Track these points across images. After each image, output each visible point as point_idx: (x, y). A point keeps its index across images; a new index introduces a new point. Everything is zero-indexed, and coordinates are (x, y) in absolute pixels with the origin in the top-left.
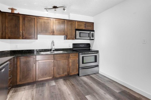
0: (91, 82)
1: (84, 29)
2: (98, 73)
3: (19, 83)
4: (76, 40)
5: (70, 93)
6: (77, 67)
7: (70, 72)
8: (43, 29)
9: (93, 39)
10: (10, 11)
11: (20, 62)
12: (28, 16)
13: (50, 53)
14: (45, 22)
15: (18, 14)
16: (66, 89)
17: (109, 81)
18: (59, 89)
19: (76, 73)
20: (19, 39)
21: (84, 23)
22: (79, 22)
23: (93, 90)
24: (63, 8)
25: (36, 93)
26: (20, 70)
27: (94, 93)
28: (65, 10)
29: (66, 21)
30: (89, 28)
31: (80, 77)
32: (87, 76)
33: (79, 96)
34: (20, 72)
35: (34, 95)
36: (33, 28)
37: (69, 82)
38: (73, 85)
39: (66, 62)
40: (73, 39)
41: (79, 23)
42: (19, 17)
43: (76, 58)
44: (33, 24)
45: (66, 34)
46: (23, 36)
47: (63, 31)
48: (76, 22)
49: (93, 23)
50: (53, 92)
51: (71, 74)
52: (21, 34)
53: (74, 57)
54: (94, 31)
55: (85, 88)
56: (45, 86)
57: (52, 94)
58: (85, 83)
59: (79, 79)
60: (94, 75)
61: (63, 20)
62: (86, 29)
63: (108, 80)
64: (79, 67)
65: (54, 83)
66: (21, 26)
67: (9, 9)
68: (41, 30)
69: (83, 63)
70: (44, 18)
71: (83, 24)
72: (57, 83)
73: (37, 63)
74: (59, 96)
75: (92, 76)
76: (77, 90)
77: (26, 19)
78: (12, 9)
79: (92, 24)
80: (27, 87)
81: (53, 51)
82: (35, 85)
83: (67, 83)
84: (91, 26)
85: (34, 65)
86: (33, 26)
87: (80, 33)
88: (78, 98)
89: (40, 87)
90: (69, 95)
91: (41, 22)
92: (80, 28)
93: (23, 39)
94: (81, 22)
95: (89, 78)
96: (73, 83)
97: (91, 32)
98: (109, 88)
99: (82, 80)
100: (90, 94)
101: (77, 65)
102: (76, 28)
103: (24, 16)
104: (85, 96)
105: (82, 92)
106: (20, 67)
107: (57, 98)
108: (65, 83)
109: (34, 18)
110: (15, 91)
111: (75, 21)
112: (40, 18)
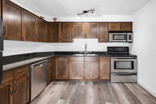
0: (121, 91)
1: (119, 30)
2: (137, 83)
3: (57, 78)
4: (109, 43)
5: (92, 95)
6: (109, 72)
7: (100, 76)
8: (76, 33)
9: (132, 42)
10: (53, 21)
11: (58, 61)
12: (65, 23)
13: (83, 55)
14: (78, 27)
15: (59, 22)
16: (91, 91)
17: (145, 95)
18: (85, 90)
19: (107, 78)
20: (59, 42)
21: (119, 23)
22: (113, 23)
23: (118, 99)
24: (92, 11)
25: (66, 88)
26: (58, 68)
27: (117, 102)
28: (94, 14)
29: (98, 24)
30: (126, 29)
31: (112, 84)
32: (120, 84)
33: (99, 101)
34: (58, 70)
35: (64, 90)
36: (69, 33)
37: (98, 86)
38: (99, 89)
39: (96, 65)
40: (106, 42)
41: (113, 25)
42: (58, 25)
43: (107, 62)
44: (69, 30)
45: (98, 36)
46: (61, 40)
47: (95, 35)
48: (109, 24)
49: (132, 22)
50: (78, 91)
51: (102, 79)
52: (60, 38)
53: (104, 60)
54: (132, 32)
55: (110, 95)
56: (76, 84)
57: (78, 92)
58: (114, 90)
59: (109, 85)
60: (130, 84)
61: (95, 23)
62: (121, 30)
63: (145, 93)
64: (110, 73)
65: (84, 84)
66: (60, 32)
67: (53, 19)
68: (75, 35)
69: (115, 68)
70: (77, 23)
71: (118, 25)
72: (86, 84)
73: (70, 63)
74: (82, 95)
75: (126, 84)
76: (101, 95)
77: (64, 25)
78: (55, 19)
79: (130, 23)
80: (62, 82)
81: (87, 53)
82: (69, 82)
83: (95, 86)
84: (128, 27)
85: (68, 65)
86: (69, 31)
87: (114, 35)
88: (98, 102)
89: (71, 85)
90: (91, 97)
91: (75, 27)
92: (115, 29)
93: (61, 42)
94: (115, 23)
95: (121, 86)
96: (101, 88)
97: (128, 34)
98: (139, 102)
99: (111, 86)
100: (111, 102)
101: (109, 70)
102: (109, 30)
103: (63, 23)
104: (105, 102)
105: (105, 98)
106: (58, 65)
107: (79, 97)
108: (93, 86)
109: (70, 24)
110: (54, 84)
111: (108, 22)
112: (74, 23)
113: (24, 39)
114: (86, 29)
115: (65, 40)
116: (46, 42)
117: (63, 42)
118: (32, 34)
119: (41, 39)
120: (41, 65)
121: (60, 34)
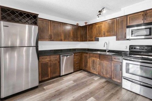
1: (142, 22)
3: (83, 68)
5: (91, 88)
10: (85, 25)
11: (84, 56)
14: (99, 27)
15: (87, 25)
19: (119, 81)
20: (87, 41)
21: (142, 13)
33: (90, 93)
43: (119, 63)
45: (115, 34)
48: (129, 17)
50: (87, 82)
51: (114, 79)
64: (122, 76)
65: (97, 79)
70: (98, 23)
76: (97, 91)
77: (90, 27)
78: (86, 23)
85: (89, 59)
91: (97, 27)
93: (88, 41)
94: (137, 14)
102: (129, 24)
104: (92, 97)
109: (93, 26)
110: (81, 72)
112: (96, 24)
113: (63, 40)
114: (105, 28)
115: (91, 39)
116: (80, 41)
117: (90, 41)
118: (68, 36)
119: (75, 39)
120: (69, 56)
121: (88, 35)
